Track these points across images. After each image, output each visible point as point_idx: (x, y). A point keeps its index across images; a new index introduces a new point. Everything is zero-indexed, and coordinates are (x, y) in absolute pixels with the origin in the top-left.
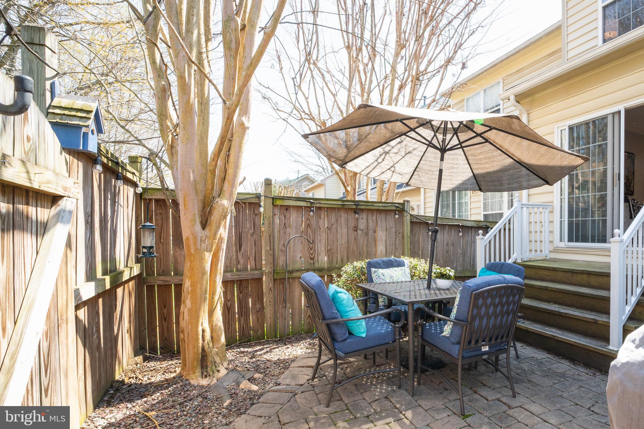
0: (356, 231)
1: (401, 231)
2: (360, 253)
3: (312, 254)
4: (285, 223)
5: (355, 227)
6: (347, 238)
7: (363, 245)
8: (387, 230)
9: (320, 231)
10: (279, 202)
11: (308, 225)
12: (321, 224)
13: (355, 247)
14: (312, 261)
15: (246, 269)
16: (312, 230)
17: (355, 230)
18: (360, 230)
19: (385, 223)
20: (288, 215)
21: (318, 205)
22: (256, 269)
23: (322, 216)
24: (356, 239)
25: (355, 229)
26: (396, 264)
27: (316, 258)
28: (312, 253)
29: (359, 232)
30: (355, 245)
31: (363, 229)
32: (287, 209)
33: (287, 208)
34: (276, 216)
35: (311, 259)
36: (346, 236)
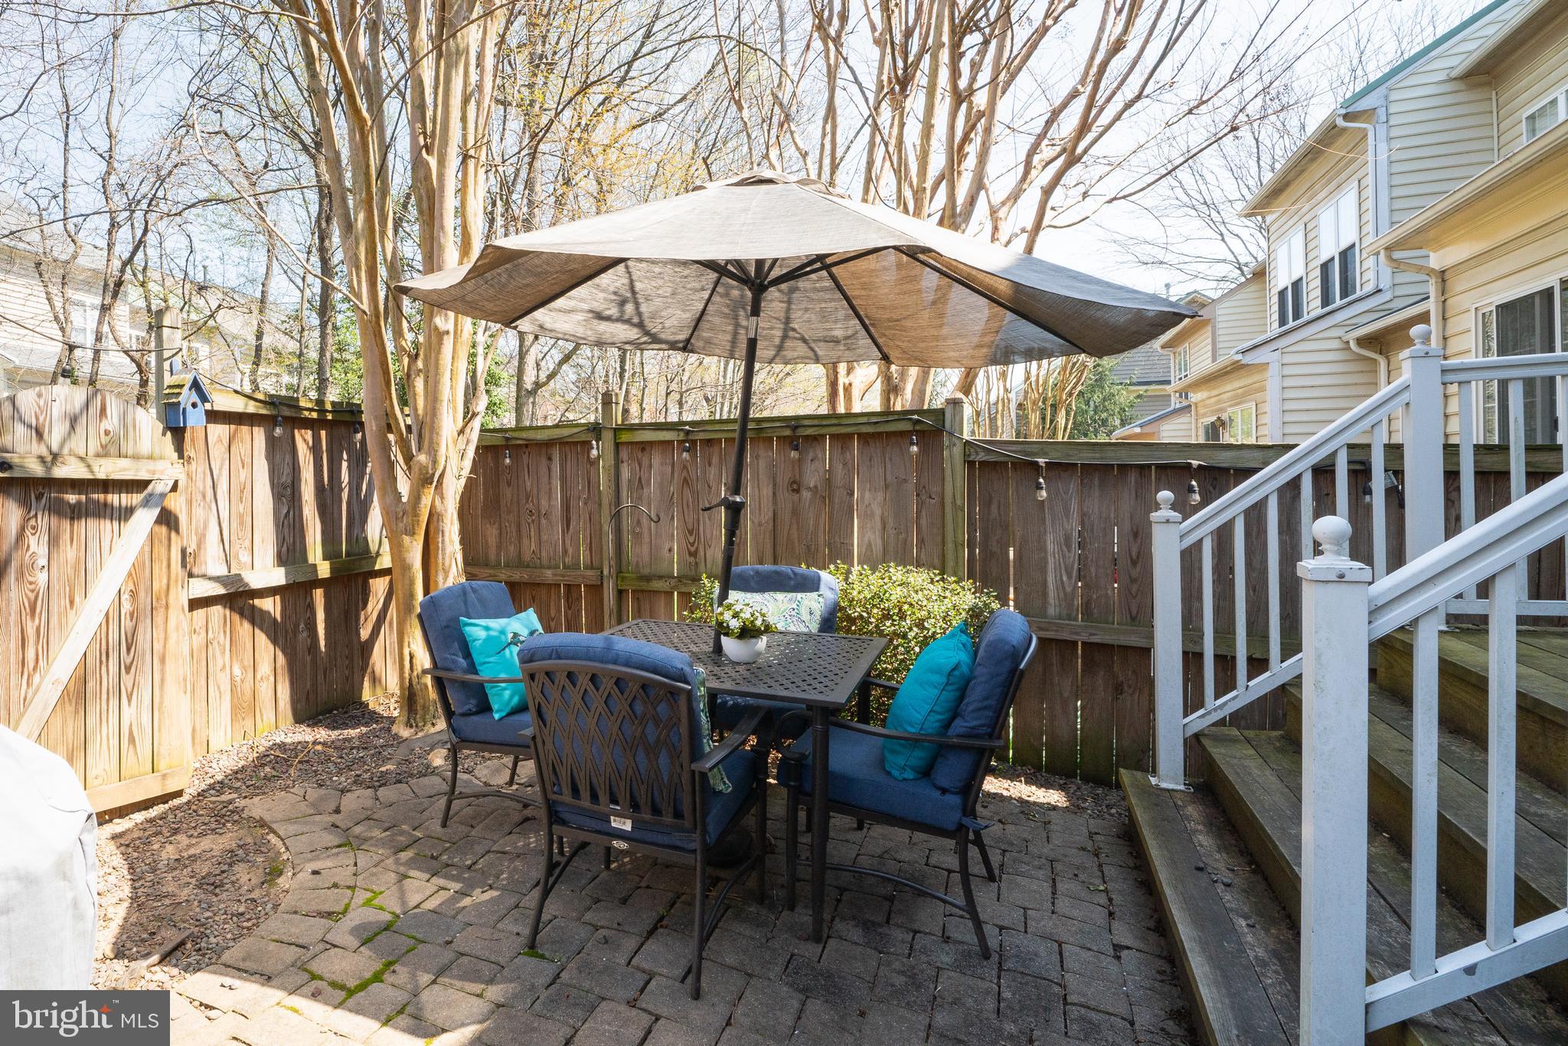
0: (797, 491)
1: (935, 489)
2: (808, 547)
3: (692, 545)
4: (640, 479)
5: (795, 482)
6: (771, 509)
7: (816, 526)
8: (887, 486)
9: (709, 493)
10: (625, 437)
11: (685, 481)
12: (712, 477)
13: (794, 531)
14: (692, 559)
15: (576, 566)
16: (692, 493)
17: (794, 490)
18: (809, 489)
19: (881, 471)
20: (645, 462)
21: (702, 436)
22: (592, 568)
23: (715, 460)
24: (795, 512)
25: (795, 487)
26: (792, 582)
27: (702, 554)
28: (692, 541)
29: (806, 495)
30: (795, 526)
31: (816, 487)
32: (643, 449)
33: (644, 446)
34: (625, 464)
35: (690, 554)
36: (771, 504)
